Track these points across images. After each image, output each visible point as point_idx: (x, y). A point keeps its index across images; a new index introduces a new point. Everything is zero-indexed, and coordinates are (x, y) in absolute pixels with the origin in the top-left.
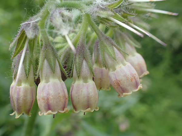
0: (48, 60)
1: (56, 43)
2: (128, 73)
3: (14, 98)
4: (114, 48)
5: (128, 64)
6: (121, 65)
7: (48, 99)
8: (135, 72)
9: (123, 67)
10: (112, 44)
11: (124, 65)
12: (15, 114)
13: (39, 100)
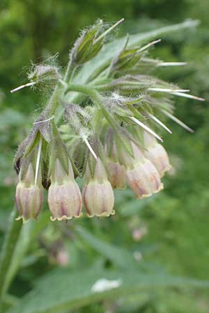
0: (60, 160)
1: (62, 133)
2: (148, 173)
3: (22, 202)
4: (132, 143)
5: (147, 161)
6: (140, 163)
7: (62, 203)
8: (155, 171)
9: (142, 165)
10: (130, 139)
11: (144, 163)
12: (22, 219)
13: (52, 204)
